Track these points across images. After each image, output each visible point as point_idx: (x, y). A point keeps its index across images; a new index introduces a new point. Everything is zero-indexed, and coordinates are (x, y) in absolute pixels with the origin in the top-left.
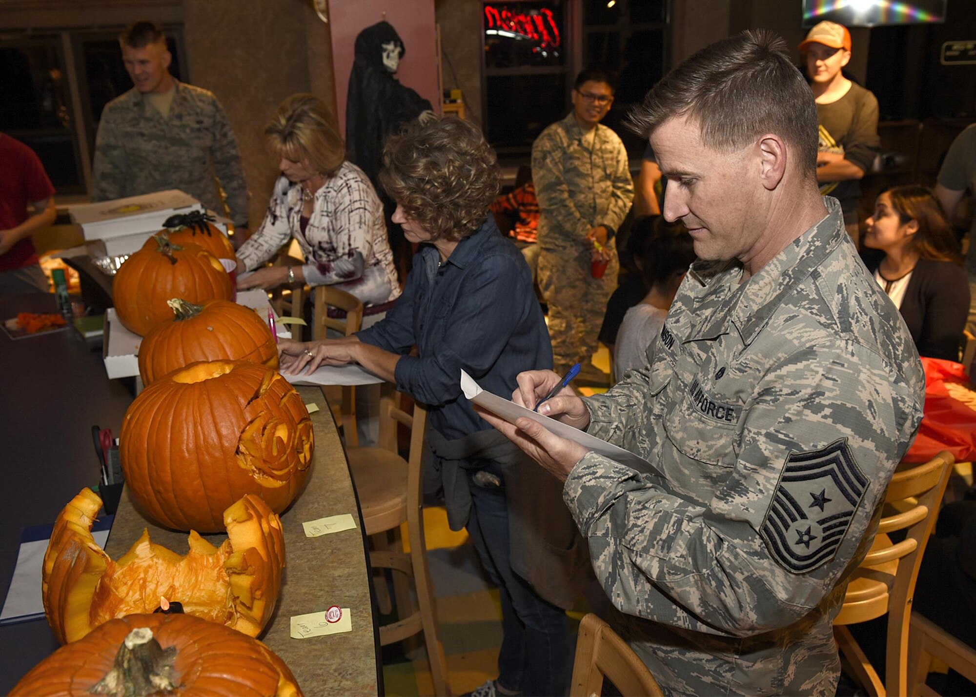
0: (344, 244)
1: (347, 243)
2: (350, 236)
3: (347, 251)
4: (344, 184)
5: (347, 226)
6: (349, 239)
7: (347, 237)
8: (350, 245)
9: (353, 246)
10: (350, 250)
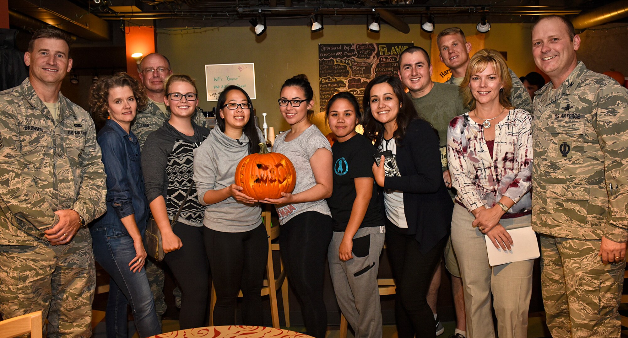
0: (522, 155)
1: (524, 154)
2: (527, 150)
3: (523, 160)
4: (527, 117)
5: (526, 143)
6: (526, 153)
7: (525, 150)
8: (526, 156)
9: (528, 158)
10: (525, 160)
